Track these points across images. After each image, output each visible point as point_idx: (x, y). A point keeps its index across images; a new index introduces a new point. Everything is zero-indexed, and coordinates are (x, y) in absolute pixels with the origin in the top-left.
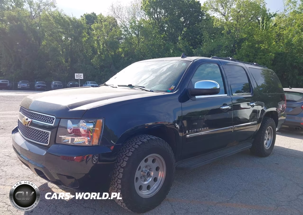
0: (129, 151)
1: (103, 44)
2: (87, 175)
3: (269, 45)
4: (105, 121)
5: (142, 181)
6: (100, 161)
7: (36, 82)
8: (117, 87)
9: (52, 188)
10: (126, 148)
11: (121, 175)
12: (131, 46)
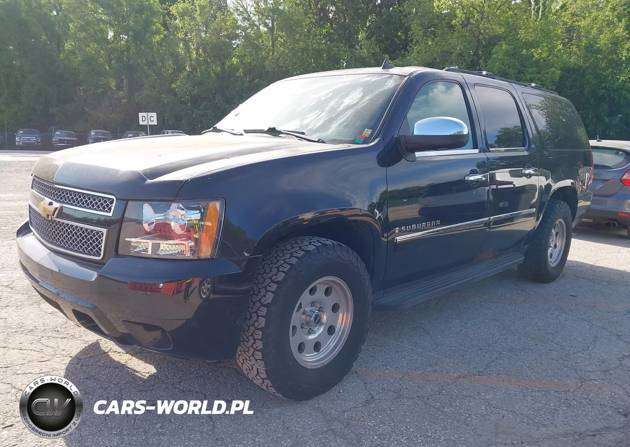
0: (279, 271)
1: (197, 50)
2: (189, 321)
3: (551, 51)
4: (226, 206)
5: (304, 332)
6: (214, 293)
7: (55, 132)
8: (243, 133)
9: (108, 352)
10: (271, 263)
11: (262, 322)
12: (257, 53)
